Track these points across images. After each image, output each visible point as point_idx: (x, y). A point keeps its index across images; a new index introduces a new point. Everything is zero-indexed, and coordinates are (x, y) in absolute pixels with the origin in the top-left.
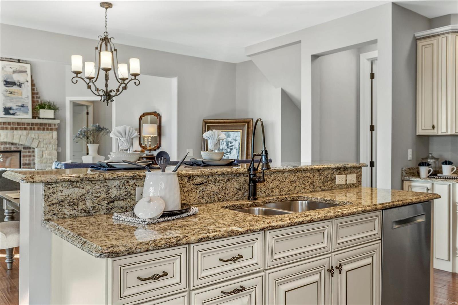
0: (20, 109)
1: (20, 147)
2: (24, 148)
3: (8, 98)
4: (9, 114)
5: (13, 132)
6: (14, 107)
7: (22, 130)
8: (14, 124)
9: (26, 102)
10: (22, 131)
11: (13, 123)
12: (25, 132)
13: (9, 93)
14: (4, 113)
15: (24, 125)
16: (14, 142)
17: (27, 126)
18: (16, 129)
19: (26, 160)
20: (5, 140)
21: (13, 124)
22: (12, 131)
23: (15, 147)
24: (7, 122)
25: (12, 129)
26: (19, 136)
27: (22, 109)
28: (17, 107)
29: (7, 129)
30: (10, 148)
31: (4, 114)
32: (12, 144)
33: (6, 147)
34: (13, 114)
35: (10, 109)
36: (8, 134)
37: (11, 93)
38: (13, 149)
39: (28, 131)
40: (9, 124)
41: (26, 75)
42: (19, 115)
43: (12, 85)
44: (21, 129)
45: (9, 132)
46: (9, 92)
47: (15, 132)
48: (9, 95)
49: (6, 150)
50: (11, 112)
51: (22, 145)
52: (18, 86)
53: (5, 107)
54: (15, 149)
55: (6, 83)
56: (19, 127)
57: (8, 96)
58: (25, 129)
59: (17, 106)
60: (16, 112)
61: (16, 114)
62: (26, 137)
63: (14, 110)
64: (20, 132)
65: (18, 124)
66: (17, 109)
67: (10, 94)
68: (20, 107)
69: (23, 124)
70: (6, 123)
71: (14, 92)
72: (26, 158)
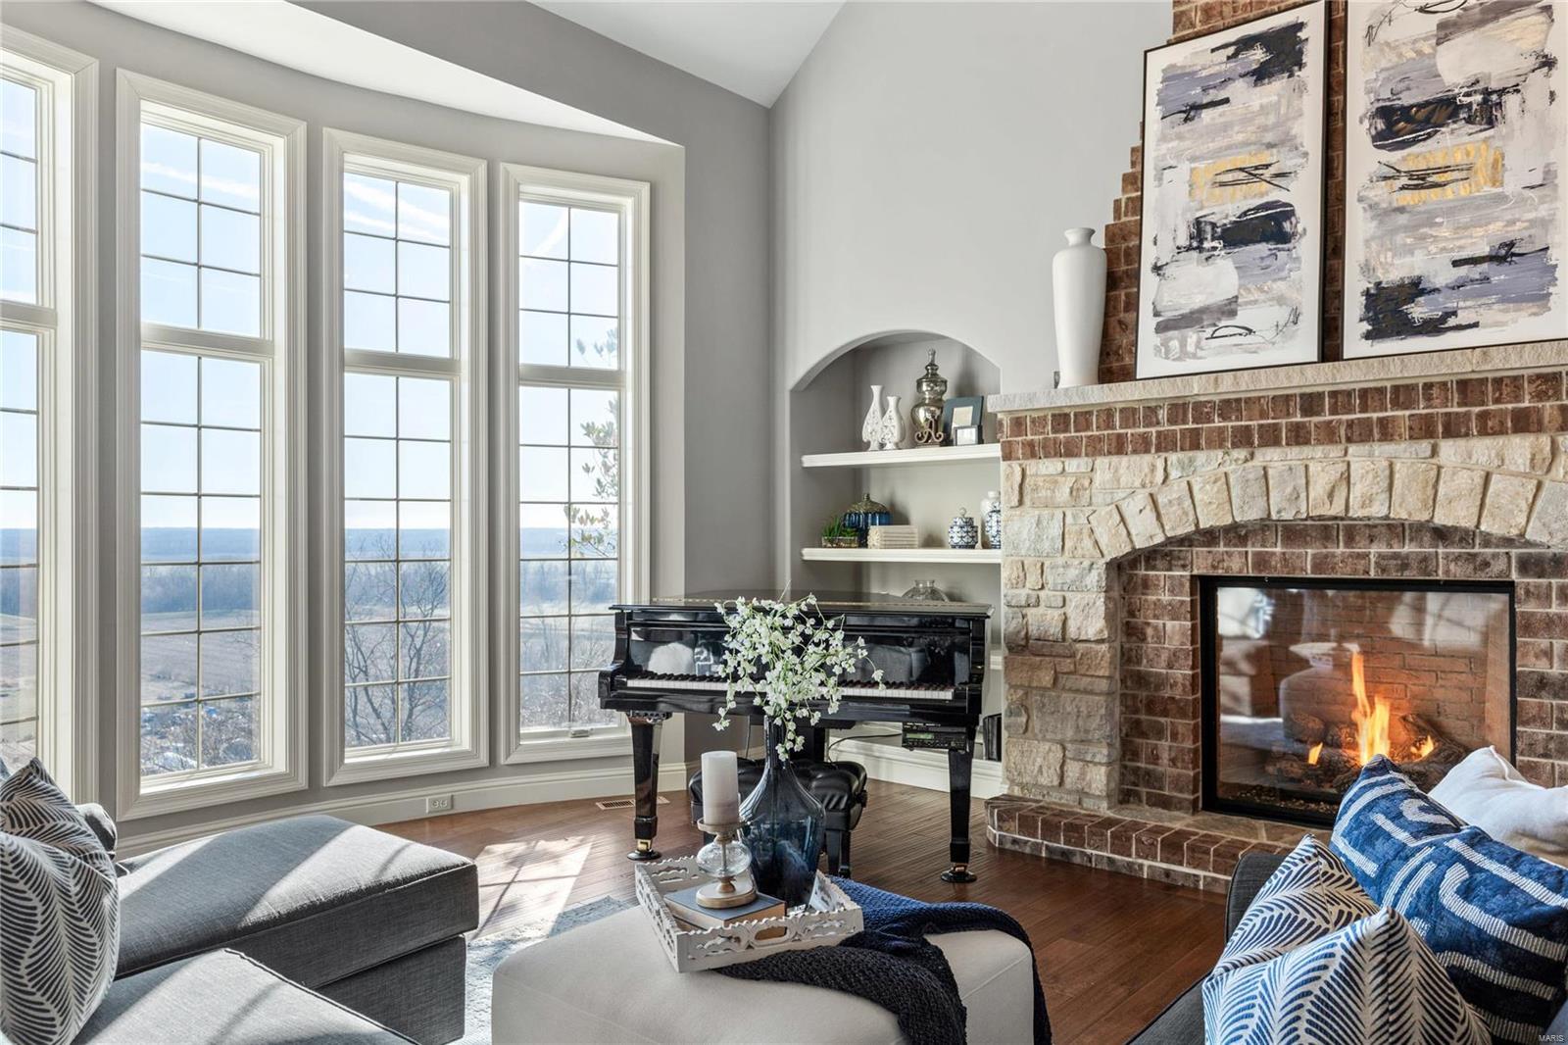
0: (1486, 279)
1: (1495, 556)
2: (1526, 565)
3: (1402, 219)
4: (1406, 328)
5: (1434, 452)
6: (1442, 275)
7: (1501, 431)
8: (1435, 392)
9: (1532, 223)
10: (1501, 440)
11: (1428, 386)
12: (1519, 448)
13: (1403, 188)
14: (1366, 327)
15: (1518, 398)
16: (1440, 519)
17: (1540, 396)
18: (1453, 429)
19: (1548, 654)
20: (1378, 510)
21: (1429, 398)
22: (1425, 446)
23: (1458, 558)
24: (1388, 385)
25: (1424, 429)
26: (1479, 481)
27: (1499, 275)
28: (1464, 271)
29: (1386, 432)
30: (1424, 559)
31: (1368, 336)
32: (1442, 534)
33: (1396, 556)
34: (1433, 327)
35: (1415, 289)
36: (1398, 467)
37: (1420, 181)
38: (1447, 572)
39: (1545, 440)
40: (1402, 395)
41: (1542, 18)
42: (1476, 325)
43: (1427, 122)
44: (1487, 427)
45: (1407, 454)
46: (1404, 181)
47: (1450, 450)
48: (1409, 198)
49: (1394, 575)
50: (1418, 311)
51: (1508, 542)
52: (1469, 121)
53: (1378, 284)
54: (1459, 572)
55: (1390, 124)
56: (1477, 409)
57: (1401, 210)
58: (1523, 423)
59: (1456, 263)
60: (1451, 305)
61: (1452, 322)
62: (1532, 486)
63: (1440, 297)
64: (1483, 449)
65: (1468, 389)
66: (1457, 286)
67: (1416, 187)
68: (1485, 266)
69: (1507, 385)
70: (1381, 391)
71: (1446, 169)
72: (1543, 643)
